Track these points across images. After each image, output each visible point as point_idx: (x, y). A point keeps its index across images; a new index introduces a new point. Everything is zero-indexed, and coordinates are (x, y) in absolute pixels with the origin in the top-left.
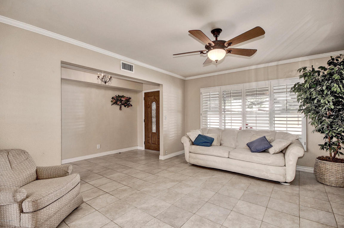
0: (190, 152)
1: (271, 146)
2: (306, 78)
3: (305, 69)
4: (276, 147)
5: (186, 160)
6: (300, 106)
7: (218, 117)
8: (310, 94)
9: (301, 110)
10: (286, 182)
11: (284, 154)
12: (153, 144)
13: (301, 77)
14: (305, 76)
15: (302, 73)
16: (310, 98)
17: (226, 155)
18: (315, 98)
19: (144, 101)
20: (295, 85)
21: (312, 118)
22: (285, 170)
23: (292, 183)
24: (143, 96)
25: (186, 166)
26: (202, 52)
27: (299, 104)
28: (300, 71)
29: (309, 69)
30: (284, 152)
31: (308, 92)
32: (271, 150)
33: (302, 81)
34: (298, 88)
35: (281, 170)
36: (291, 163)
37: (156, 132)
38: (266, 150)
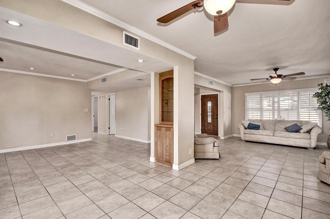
0: (245, 134)
1: (302, 129)
2: (323, 90)
3: (322, 84)
4: (305, 128)
5: (242, 138)
6: (319, 106)
7: (259, 112)
8: (325, 99)
9: (320, 108)
10: (311, 148)
11: (309, 133)
12: (209, 130)
13: (319, 89)
14: (322, 88)
15: (320, 87)
16: (325, 101)
17: (272, 134)
18: (328, 102)
19: (200, 101)
20: (316, 94)
21: (326, 113)
22: (311, 141)
23: (314, 148)
24: (200, 98)
25: (242, 142)
26: (267, 79)
27: (318, 104)
28: (319, 86)
29: (324, 85)
30: (309, 132)
31: (324, 98)
32: (302, 131)
33: (320, 91)
34: (318, 95)
35: (308, 141)
36: (314, 137)
37: (211, 121)
38: (298, 131)
